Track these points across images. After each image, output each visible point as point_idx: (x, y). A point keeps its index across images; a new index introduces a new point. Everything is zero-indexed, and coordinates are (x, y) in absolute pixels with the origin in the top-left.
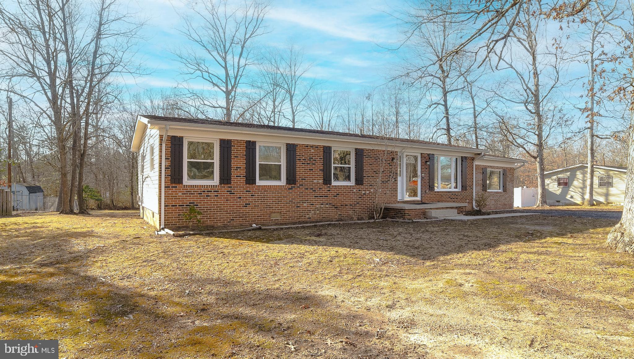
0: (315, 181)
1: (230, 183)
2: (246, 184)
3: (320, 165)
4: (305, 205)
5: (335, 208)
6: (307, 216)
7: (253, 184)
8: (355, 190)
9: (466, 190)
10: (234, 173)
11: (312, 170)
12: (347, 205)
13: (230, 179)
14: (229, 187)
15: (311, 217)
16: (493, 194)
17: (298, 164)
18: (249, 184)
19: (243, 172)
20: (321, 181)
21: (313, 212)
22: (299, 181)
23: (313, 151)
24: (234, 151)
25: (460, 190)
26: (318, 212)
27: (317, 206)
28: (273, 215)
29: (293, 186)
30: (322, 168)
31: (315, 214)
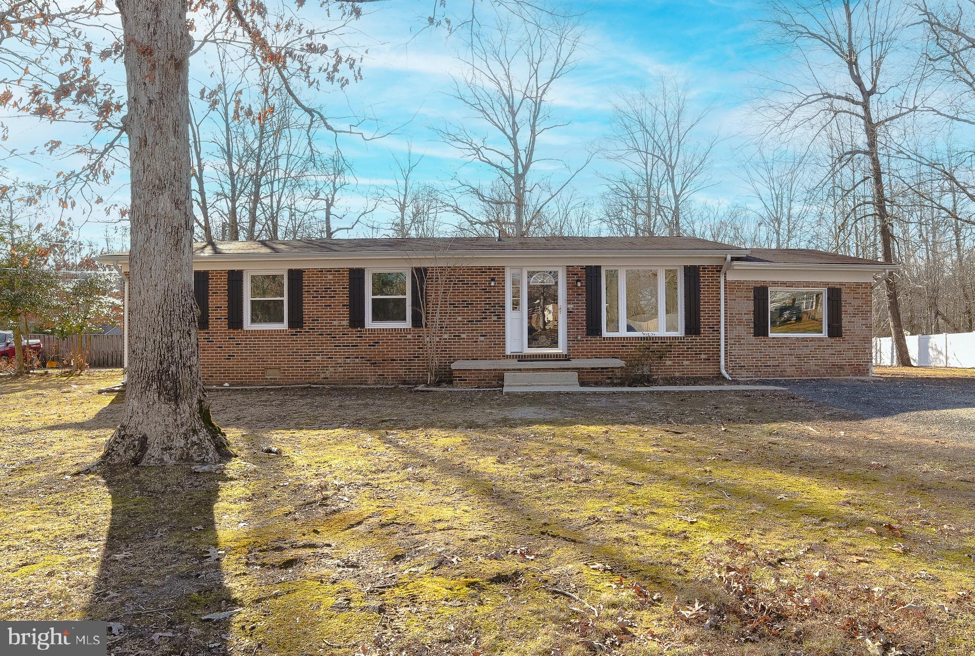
0: (335, 323)
1: (208, 328)
2: (229, 328)
3: (343, 297)
4: (318, 358)
5: (372, 364)
6: (322, 376)
7: (238, 329)
8: (409, 336)
9: (697, 333)
10: (212, 315)
11: (330, 306)
12: (394, 360)
13: (208, 322)
14: (206, 333)
15: (328, 376)
16: (790, 341)
17: (307, 298)
18: (234, 329)
19: (224, 312)
20: (345, 323)
21: (331, 369)
22: (308, 324)
23: (330, 277)
24: (212, 284)
25: (683, 335)
26: (340, 369)
27: (340, 361)
28: (269, 371)
29: (298, 330)
30: (346, 302)
31: (336, 373)
